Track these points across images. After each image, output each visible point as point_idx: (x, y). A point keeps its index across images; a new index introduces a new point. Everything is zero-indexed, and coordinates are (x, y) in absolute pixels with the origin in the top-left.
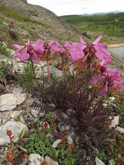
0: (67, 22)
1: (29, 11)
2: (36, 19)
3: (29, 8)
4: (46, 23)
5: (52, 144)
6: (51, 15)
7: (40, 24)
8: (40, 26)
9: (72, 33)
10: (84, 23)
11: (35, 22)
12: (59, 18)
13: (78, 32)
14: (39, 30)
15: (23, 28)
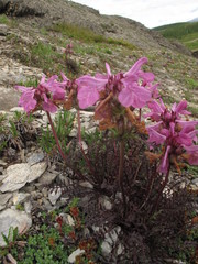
0: (164, 36)
1: (102, 25)
2: (113, 37)
3: (103, 22)
4: (129, 42)
5: (69, 254)
6: (138, 28)
7: (120, 44)
8: (120, 48)
9: (174, 54)
10: (194, 35)
11: (111, 42)
12: (150, 32)
13: (183, 52)
14: (117, 54)
15: (91, 53)
